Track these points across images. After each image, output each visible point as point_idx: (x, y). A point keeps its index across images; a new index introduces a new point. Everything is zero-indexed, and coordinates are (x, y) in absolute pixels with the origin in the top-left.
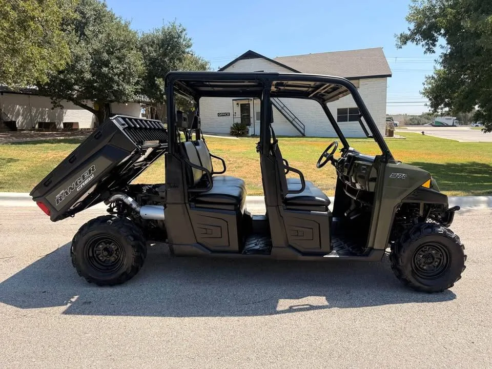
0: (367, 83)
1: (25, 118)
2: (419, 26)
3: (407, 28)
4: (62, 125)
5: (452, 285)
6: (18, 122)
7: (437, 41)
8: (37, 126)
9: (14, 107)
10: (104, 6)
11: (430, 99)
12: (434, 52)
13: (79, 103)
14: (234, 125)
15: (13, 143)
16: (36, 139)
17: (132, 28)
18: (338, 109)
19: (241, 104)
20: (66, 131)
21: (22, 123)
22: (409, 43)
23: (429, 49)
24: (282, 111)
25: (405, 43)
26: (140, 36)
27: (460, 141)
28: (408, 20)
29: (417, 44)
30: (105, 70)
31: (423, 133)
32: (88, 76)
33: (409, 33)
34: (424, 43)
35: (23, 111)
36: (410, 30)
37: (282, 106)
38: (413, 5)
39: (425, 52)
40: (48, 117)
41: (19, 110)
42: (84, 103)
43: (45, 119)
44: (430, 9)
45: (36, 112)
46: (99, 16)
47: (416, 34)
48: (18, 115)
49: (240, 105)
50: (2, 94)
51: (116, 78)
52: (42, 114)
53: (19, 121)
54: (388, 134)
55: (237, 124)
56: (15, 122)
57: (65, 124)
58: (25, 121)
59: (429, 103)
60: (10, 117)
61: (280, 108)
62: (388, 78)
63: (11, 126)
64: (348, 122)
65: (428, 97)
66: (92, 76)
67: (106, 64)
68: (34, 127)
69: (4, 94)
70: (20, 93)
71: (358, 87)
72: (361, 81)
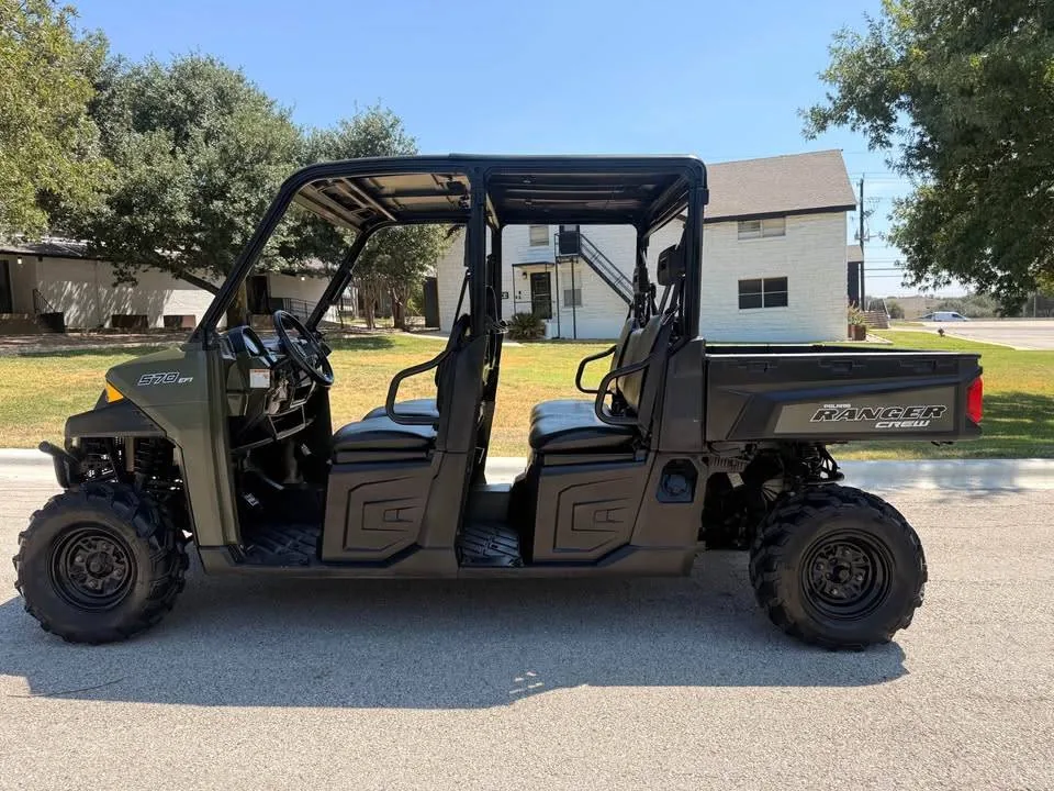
0: (803, 224)
1: (83, 309)
2: (849, 89)
3: (825, 95)
4: (160, 323)
6: (68, 319)
7: (895, 121)
8: (107, 325)
9: (61, 286)
10: (240, 80)
12: (889, 144)
13: (182, 273)
14: (514, 318)
18: (740, 282)
19: (532, 275)
21: (76, 320)
22: (831, 125)
23: (878, 140)
24: (619, 286)
25: (823, 128)
26: (306, 137)
28: (829, 77)
29: (853, 129)
30: (217, 204)
31: (941, 331)
32: (183, 218)
33: (828, 105)
34: (868, 125)
35: (79, 294)
36: (831, 98)
37: (618, 276)
38: (837, 46)
39: (871, 147)
40: (132, 306)
41: (71, 293)
43: (125, 310)
44: (873, 52)
45: (108, 296)
46: (225, 99)
47: (846, 107)
48: (69, 301)
49: (529, 277)
50: (40, 260)
51: (239, 220)
52: (119, 301)
53: (71, 315)
54: (853, 334)
55: (521, 315)
56: (62, 315)
57: (167, 318)
58: (83, 316)
59: (904, 258)
60: (52, 306)
61: (613, 281)
63: (55, 323)
64: (763, 309)
65: (899, 245)
66: (194, 218)
67: (221, 192)
68: (102, 326)
69: (44, 258)
70: (78, 258)
71: (784, 234)
72: (789, 219)
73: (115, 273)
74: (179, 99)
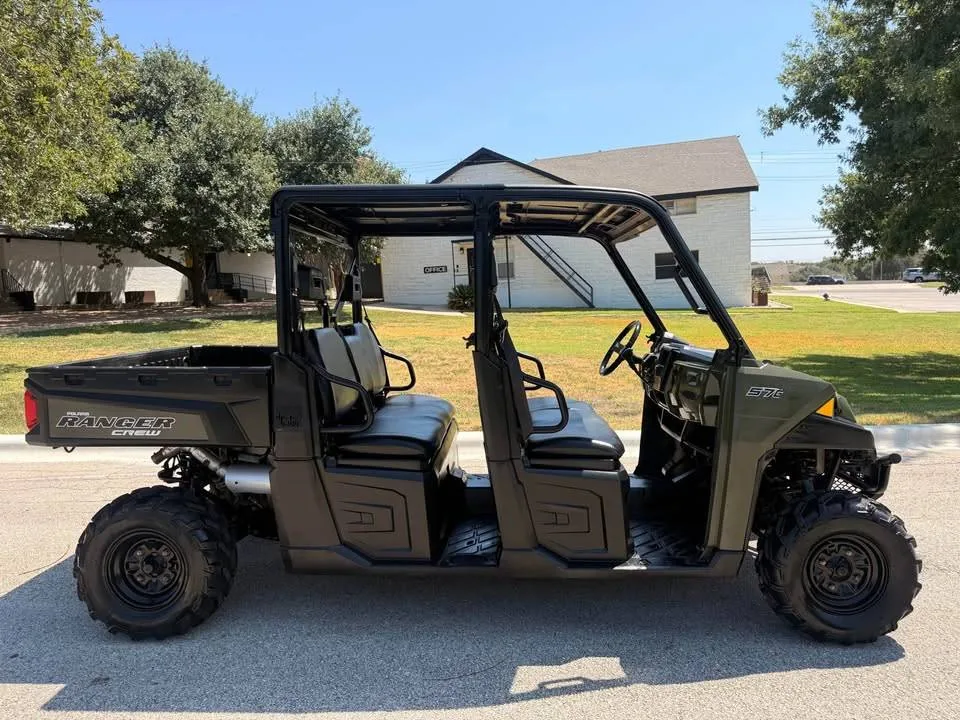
0: (711, 203)
1: (50, 286)
2: (804, 92)
3: (782, 96)
4: (123, 298)
5: (894, 627)
6: (37, 295)
7: (842, 120)
8: (74, 301)
9: (29, 265)
10: (203, 71)
11: (835, 232)
12: (836, 140)
13: (153, 254)
14: (454, 289)
15: (23, 335)
16: (68, 325)
17: (256, 111)
18: (657, 255)
19: (468, 250)
20: (130, 308)
21: (45, 295)
22: (787, 124)
23: (827, 136)
24: (548, 260)
25: (780, 125)
26: (271, 126)
27: (900, 311)
28: (783, 81)
29: (802, 126)
30: (202, 190)
31: (826, 296)
32: (169, 202)
33: (785, 106)
34: (816, 123)
35: (47, 272)
36: (787, 100)
37: (548, 250)
38: (791, 54)
39: (820, 142)
40: (97, 282)
41: (39, 271)
42: (165, 255)
43: (90, 286)
44: (824, 59)
45: (73, 274)
46: (194, 90)
47: (798, 108)
48: (37, 279)
49: (466, 252)
50: (8, 241)
51: (223, 206)
52: (85, 277)
53: (40, 291)
54: (756, 300)
55: (461, 287)
56: (32, 293)
57: (128, 294)
58: (52, 292)
59: (833, 239)
60: (23, 285)
61: (543, 255)
62: (752, 193)
63: (24, 301)
65: (830, 227)
66: (178, 203)
67: (205, 179)
68: (68, 303)
69: (12, 239)
70: (44, 238)
71: (695, 212)
72: (699, 200)
73: (100, 255)
74: (153, 90)
